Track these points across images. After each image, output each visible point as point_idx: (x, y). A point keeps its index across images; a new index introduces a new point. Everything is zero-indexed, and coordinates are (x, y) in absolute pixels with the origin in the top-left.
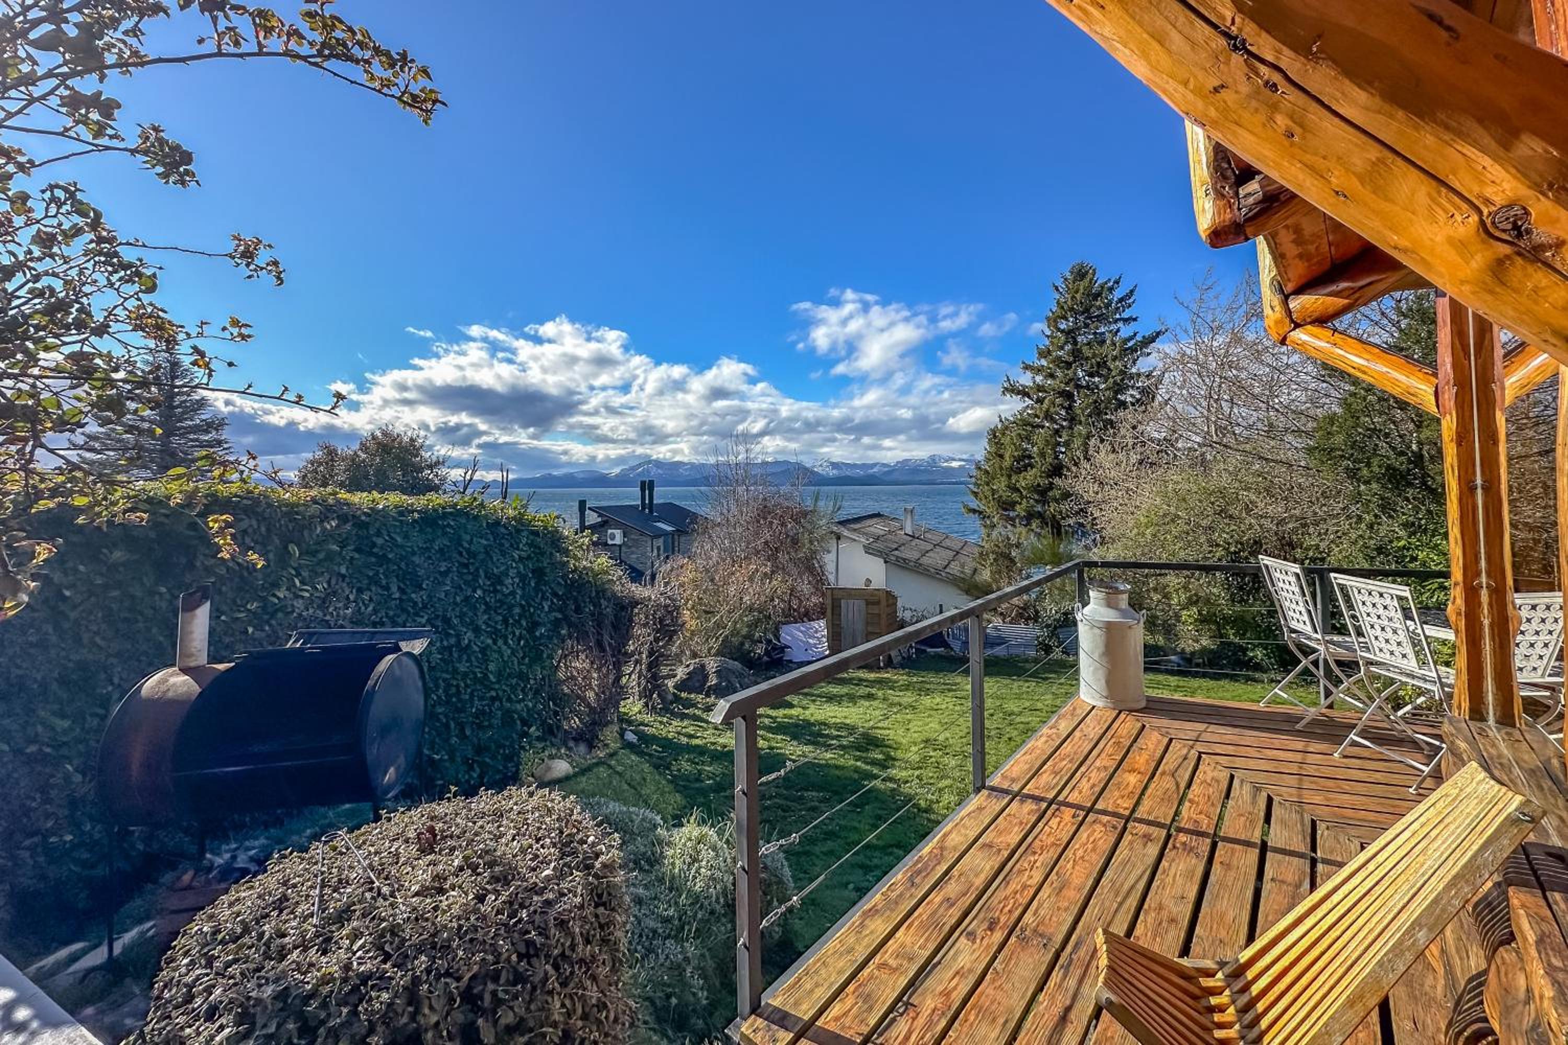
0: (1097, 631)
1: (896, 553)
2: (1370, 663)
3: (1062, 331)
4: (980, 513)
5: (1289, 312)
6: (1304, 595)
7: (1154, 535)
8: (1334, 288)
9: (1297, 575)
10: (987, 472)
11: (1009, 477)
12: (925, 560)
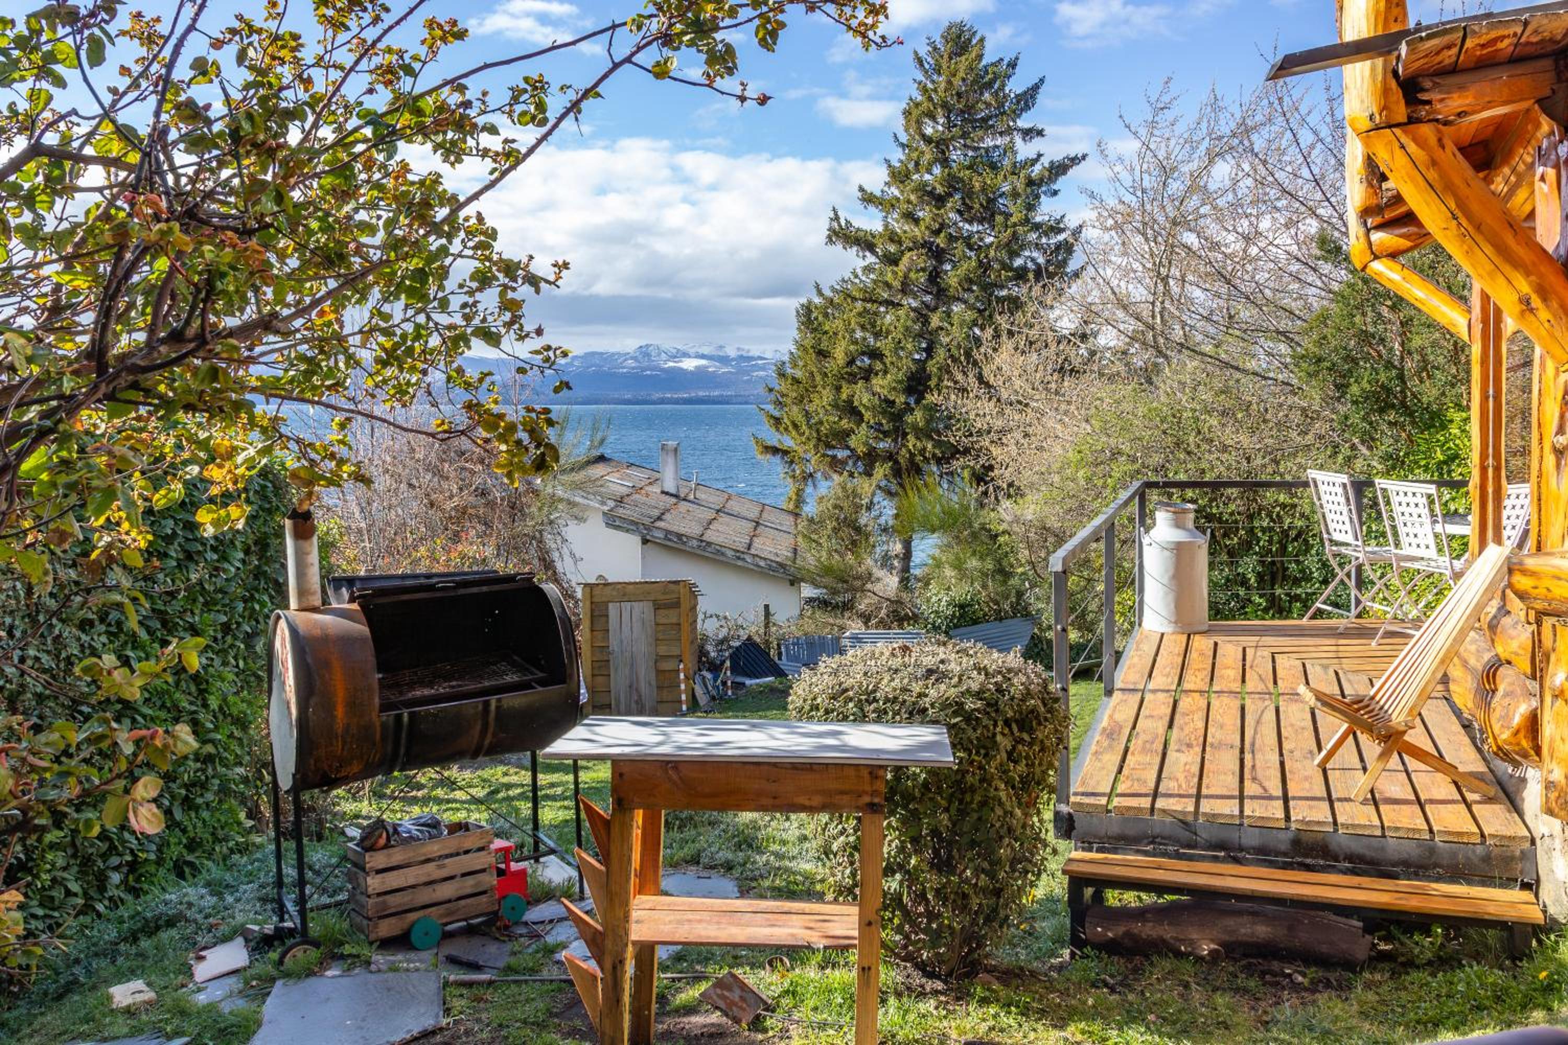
0: (1167, 553)
1: (659, 524)
2: (1401, 558)
3: (928, 140)
4: (786, 452)
5: (1370, 244)
6: (1349, 504)
7: (1089, 480)
8: (1404, 230)
9: (1344, 485)
10: (796, 381)
11: (838, 389)
12: (710, 536)
